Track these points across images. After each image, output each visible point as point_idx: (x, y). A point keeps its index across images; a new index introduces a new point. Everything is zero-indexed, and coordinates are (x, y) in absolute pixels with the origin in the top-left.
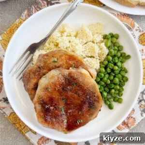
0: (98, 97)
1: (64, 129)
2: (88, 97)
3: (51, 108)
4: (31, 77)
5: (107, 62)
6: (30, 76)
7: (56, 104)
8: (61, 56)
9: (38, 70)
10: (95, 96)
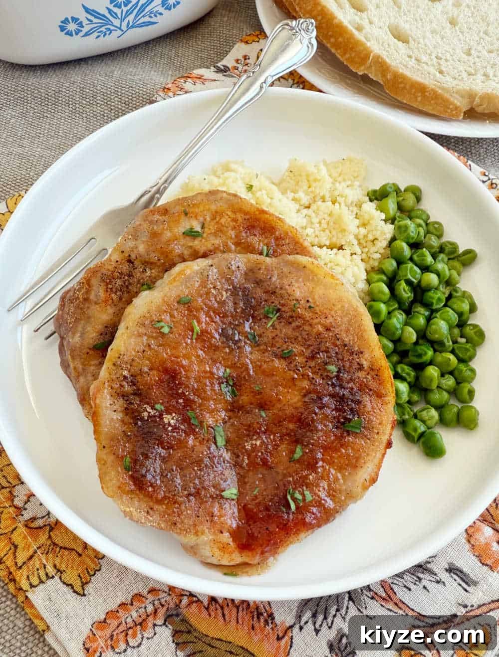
0: (375, 371)
1: (226, 537)
2: (333, 368)
3: (167, 418)
4: (92, 296)
5: (394, 264)
6: (88, 292)
7: (188, 403)
8: (216, 215)
9: (125, 268)
10: (361, 367)
